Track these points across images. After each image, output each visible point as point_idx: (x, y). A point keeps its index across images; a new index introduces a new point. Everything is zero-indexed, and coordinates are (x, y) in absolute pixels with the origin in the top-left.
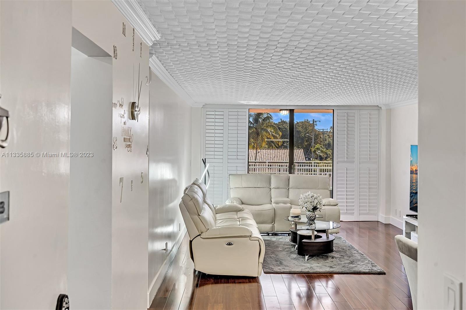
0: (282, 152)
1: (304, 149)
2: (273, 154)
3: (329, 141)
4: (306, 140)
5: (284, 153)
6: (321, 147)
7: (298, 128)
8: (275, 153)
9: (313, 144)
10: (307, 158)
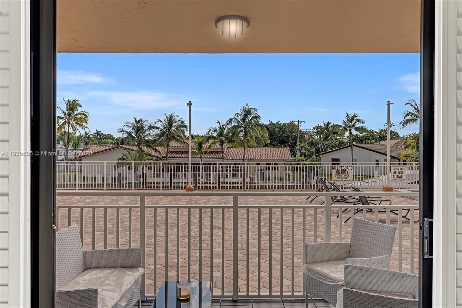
0: (270, 150)
1: (290, 147)
2: (261, 152)
3: (312, 140)
4: (292, 139)
5: (271, 151)
6: (306, 145)
7: (284, 128)
8: (263, 151)
9: (298, 143)
10: (292, 155)
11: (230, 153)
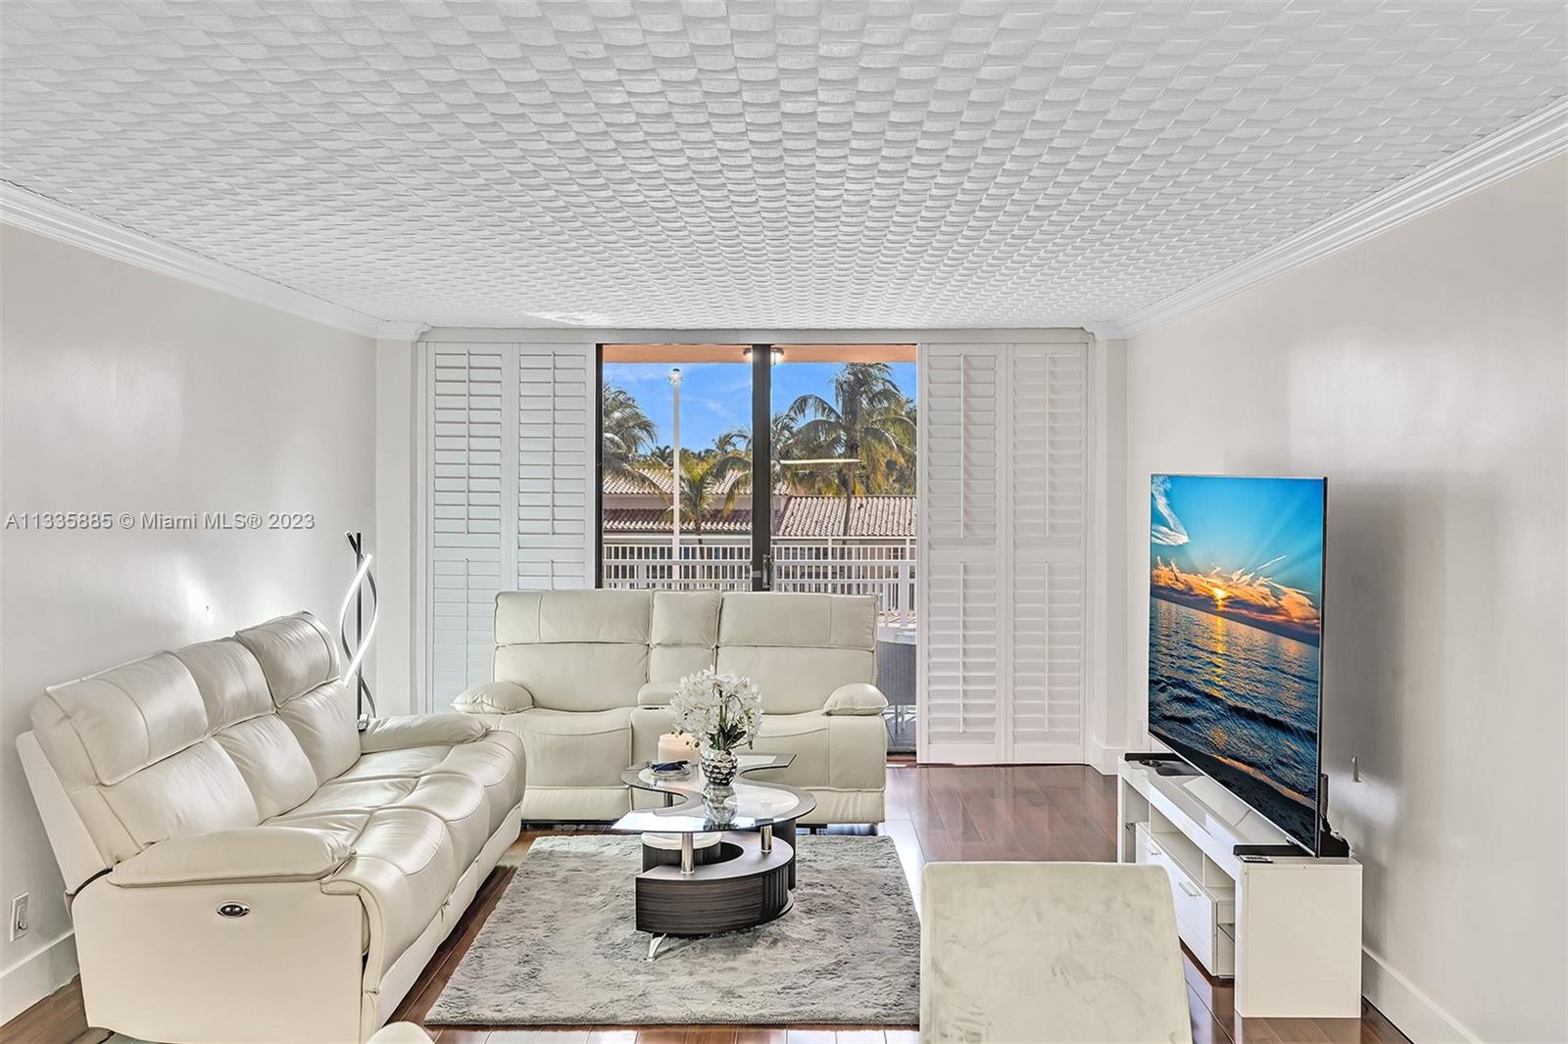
11: (798, 518)
